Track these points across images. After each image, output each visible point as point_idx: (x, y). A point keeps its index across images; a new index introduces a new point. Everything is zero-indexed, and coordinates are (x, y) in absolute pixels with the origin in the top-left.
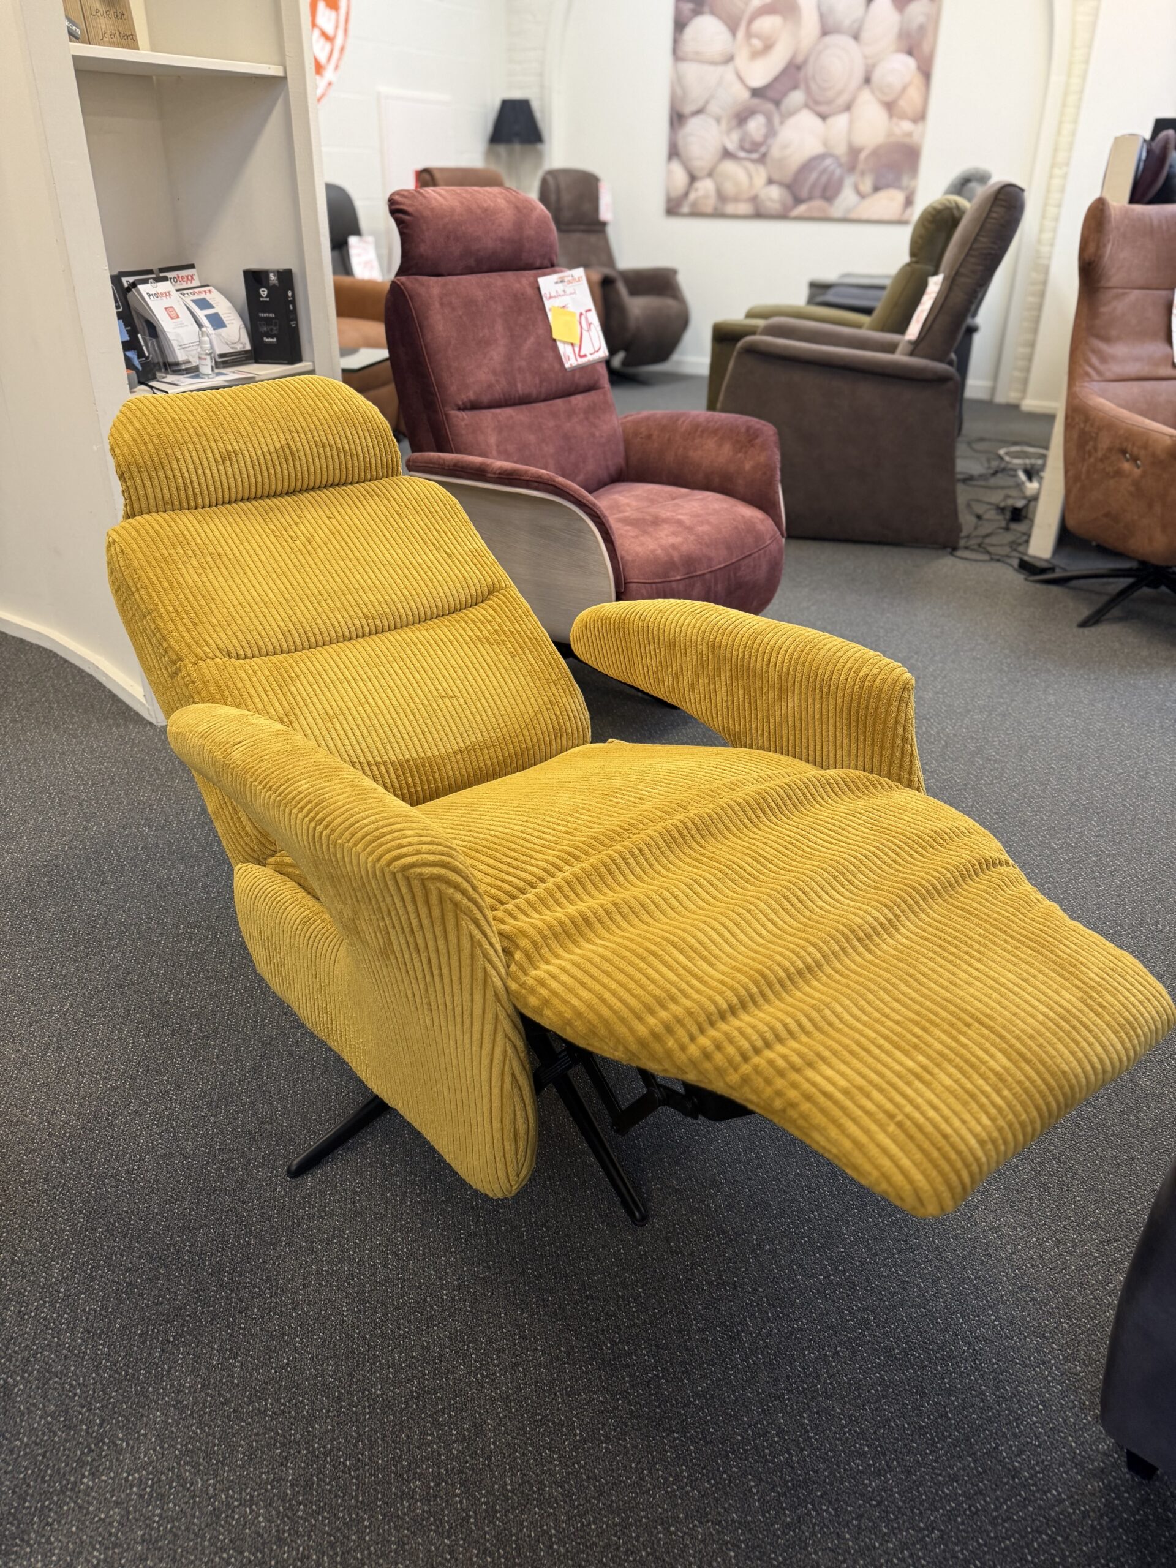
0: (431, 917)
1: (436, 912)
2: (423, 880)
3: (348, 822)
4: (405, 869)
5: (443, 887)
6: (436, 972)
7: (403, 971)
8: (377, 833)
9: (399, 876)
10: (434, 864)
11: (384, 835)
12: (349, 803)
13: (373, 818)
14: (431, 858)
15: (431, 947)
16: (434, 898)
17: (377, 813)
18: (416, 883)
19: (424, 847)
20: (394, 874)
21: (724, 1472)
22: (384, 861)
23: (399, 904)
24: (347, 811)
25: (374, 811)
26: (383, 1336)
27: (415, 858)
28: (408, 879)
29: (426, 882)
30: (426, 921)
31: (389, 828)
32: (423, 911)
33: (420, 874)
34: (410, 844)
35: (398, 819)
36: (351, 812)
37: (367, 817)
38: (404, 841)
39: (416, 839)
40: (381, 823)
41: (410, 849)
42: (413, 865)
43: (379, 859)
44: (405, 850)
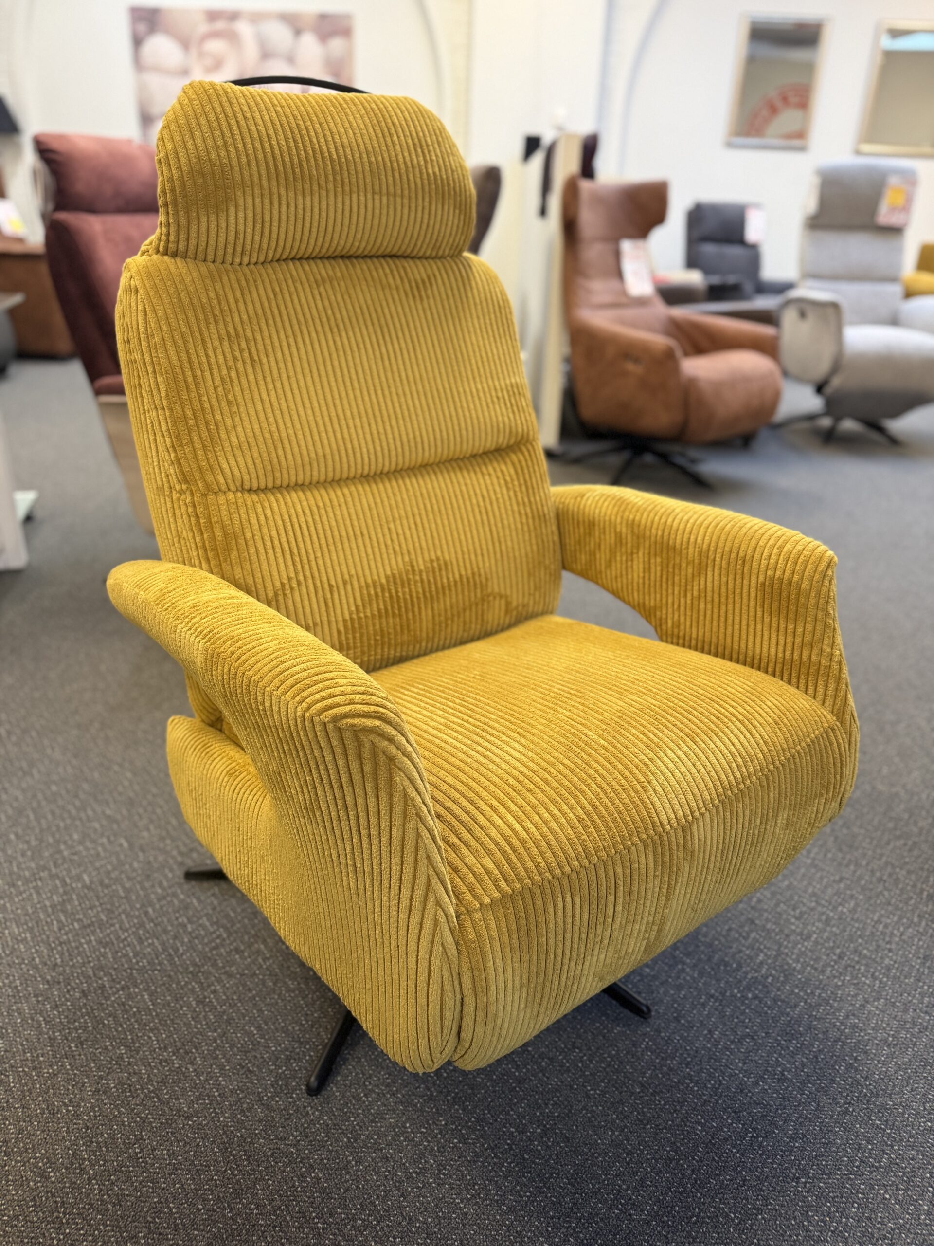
0: (362, 771)
1: (368, 768)
2: (357, 731)
3: (278, 669)
4: (336, 719)
5: (377, 739)
6: (364, 832)
7: (329, 830)
8: (307, 681)
9: (330, 727)
10: (367, 715)
11: (315, 683)
12: (279, 650)
13: (304, 665)
14: (365, 708)
15: (361, 806)
16: (366, 752)
17: (308, 661)
18: (347, 734)
19: (358, 696)
20: (324, 724)
22: (313, 710)
23: (329, 758)
24: (277, 657)
25: (305, 658)
27: (348, 708)
28: (339, 730)
29: (359, 735)
30: (357, 777)
31: (321, 676)
32: (355, 766)
33: (353, 726)
34: (342, 694)
35: (331, 668)
36: (282, 659)
37: (299, 664)
38: (337, 690)
39: (349, 689)
40: (313, 671)
41: (343, 698)
42: (346, 716)
43: (309, 708)
44: (337, 700)
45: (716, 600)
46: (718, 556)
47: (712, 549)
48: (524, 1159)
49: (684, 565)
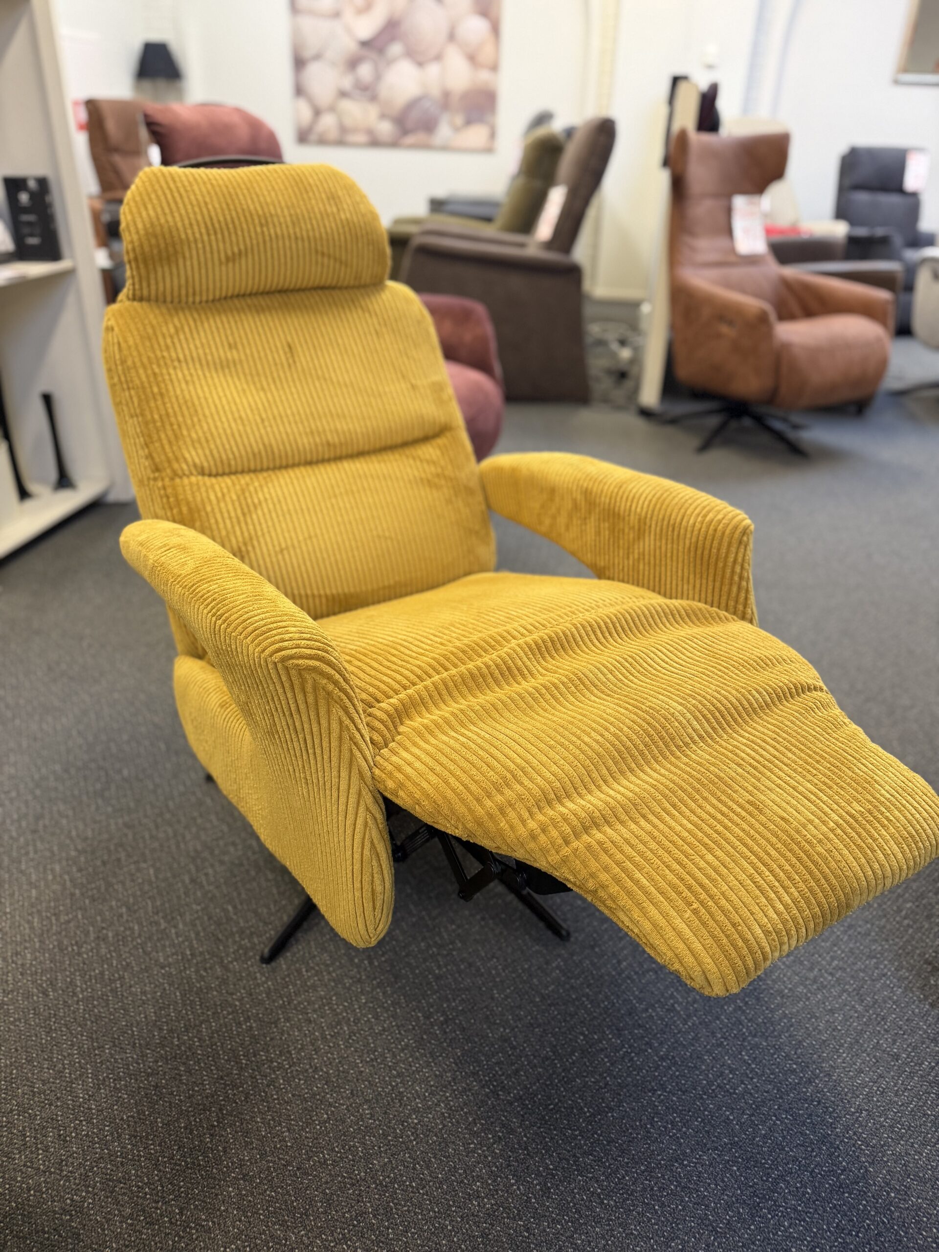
0: (306, 703)
1: (311, 699)
2: (300, 670)
3: (242, 618)
4: (284, 659)
5: (318, 677)
7: (285, 749)
8: (264, 629)
9: (279, 666)
10: (310, 657)
11: (271, 630)
12: (245, 602)
13: (263, 616)
14: (308, 651)
16: (309, 687)
17: (267, 612)
18: (293, 672)
19: (303, 642)
20: (275, 664)
21: (705, 1110)
22: (267, 652)
23: (278, 691)
24: (243, 608)
25: (265, 610)
26: (399, 1075)
27: (294, 651)
28: (287, 669)
29: (302, 672)
30: (302, 707)
31: (275, 625)
32: (300, 697)
33: (298, 665)
34: (291, 639)
35: (285, 618)
36: (246, 610)
37: (259, 614)
38: (287, 636)
39: (297, 635)
40: (269, 620)
41: (291, 643)
42: (292, 657)
43: (264, 651)
44: (286, 644)
45: (652, 562)
46: (654, 523)
47: (649, 516)
48: (422, 1038)
49: (626, 530)
